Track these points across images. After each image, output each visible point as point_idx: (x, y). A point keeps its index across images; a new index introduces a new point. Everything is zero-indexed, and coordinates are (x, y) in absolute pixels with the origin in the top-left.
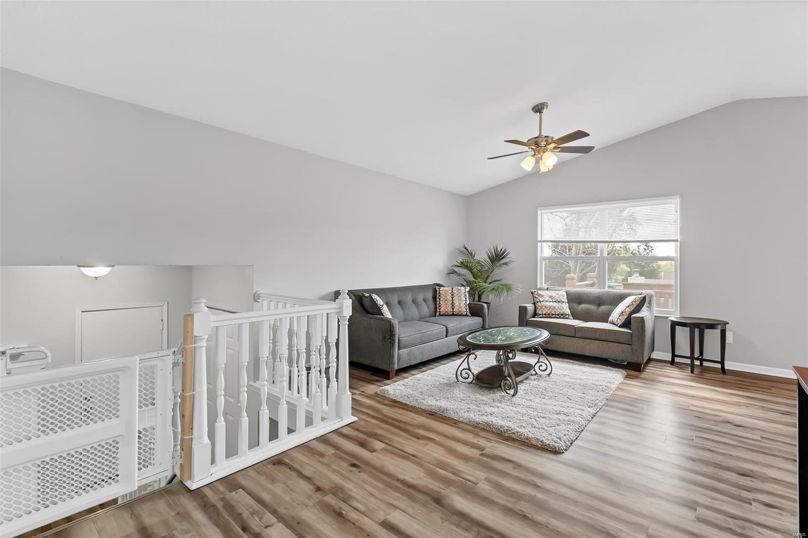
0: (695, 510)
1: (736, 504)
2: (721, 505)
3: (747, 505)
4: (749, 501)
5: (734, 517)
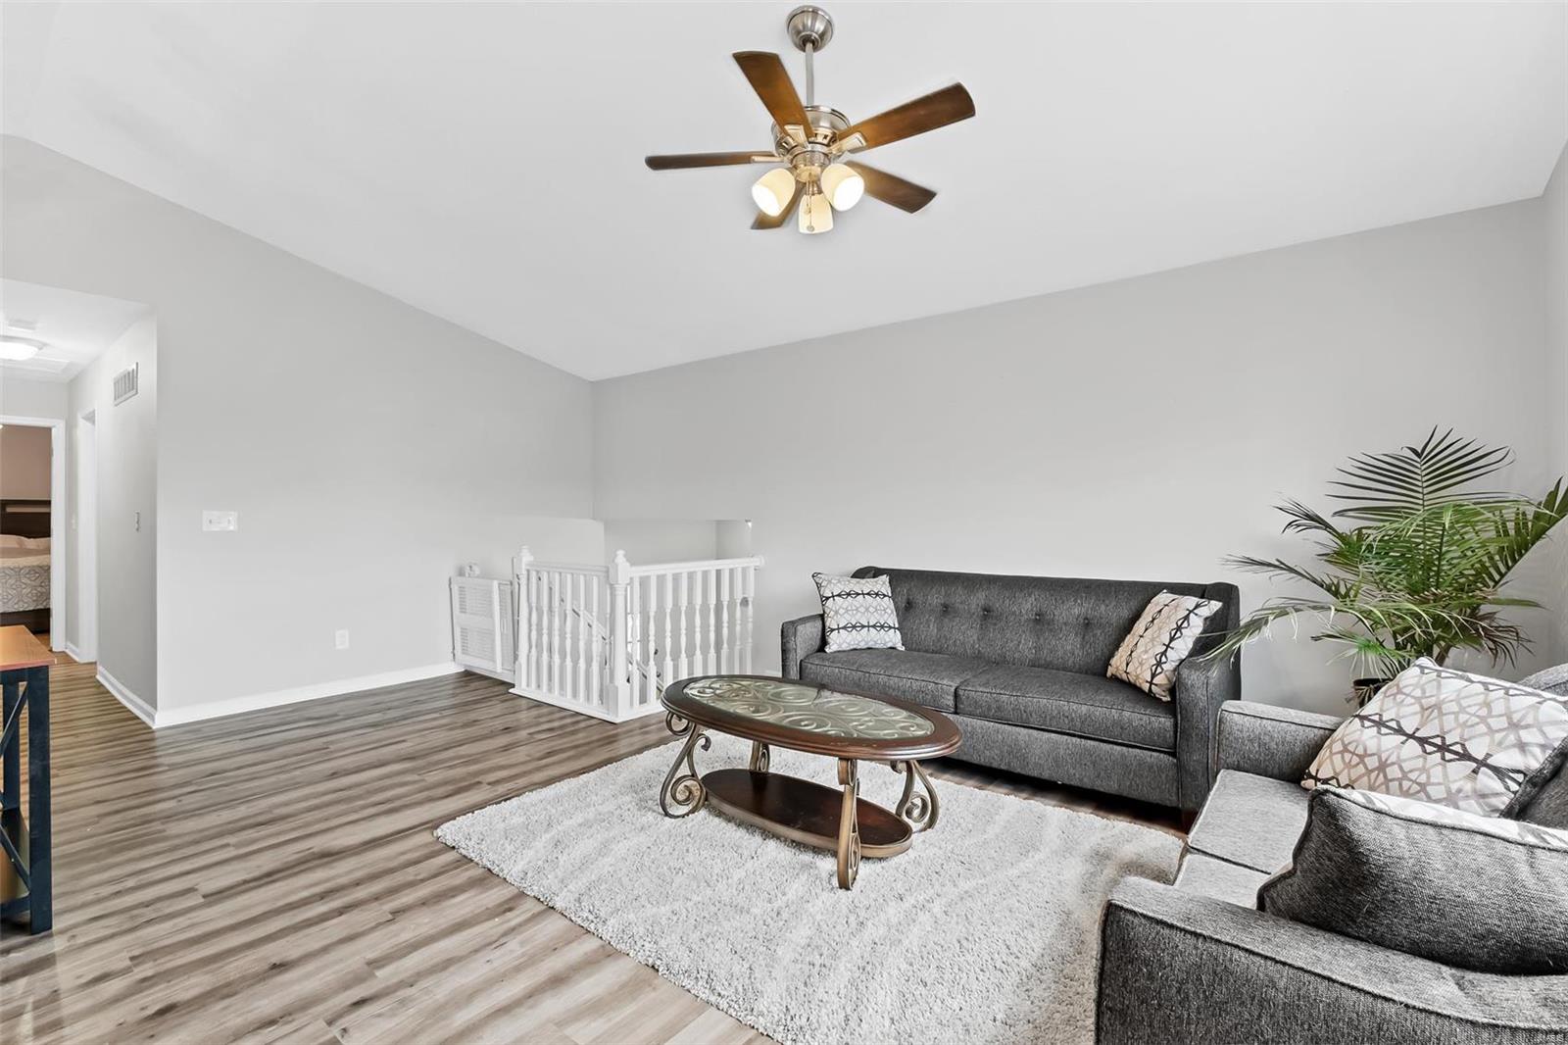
0: (204, 897)
1: (157, 942)
2: (175, 925)
3: (136, 953)
4: (136, 962)
5: (149, 922)
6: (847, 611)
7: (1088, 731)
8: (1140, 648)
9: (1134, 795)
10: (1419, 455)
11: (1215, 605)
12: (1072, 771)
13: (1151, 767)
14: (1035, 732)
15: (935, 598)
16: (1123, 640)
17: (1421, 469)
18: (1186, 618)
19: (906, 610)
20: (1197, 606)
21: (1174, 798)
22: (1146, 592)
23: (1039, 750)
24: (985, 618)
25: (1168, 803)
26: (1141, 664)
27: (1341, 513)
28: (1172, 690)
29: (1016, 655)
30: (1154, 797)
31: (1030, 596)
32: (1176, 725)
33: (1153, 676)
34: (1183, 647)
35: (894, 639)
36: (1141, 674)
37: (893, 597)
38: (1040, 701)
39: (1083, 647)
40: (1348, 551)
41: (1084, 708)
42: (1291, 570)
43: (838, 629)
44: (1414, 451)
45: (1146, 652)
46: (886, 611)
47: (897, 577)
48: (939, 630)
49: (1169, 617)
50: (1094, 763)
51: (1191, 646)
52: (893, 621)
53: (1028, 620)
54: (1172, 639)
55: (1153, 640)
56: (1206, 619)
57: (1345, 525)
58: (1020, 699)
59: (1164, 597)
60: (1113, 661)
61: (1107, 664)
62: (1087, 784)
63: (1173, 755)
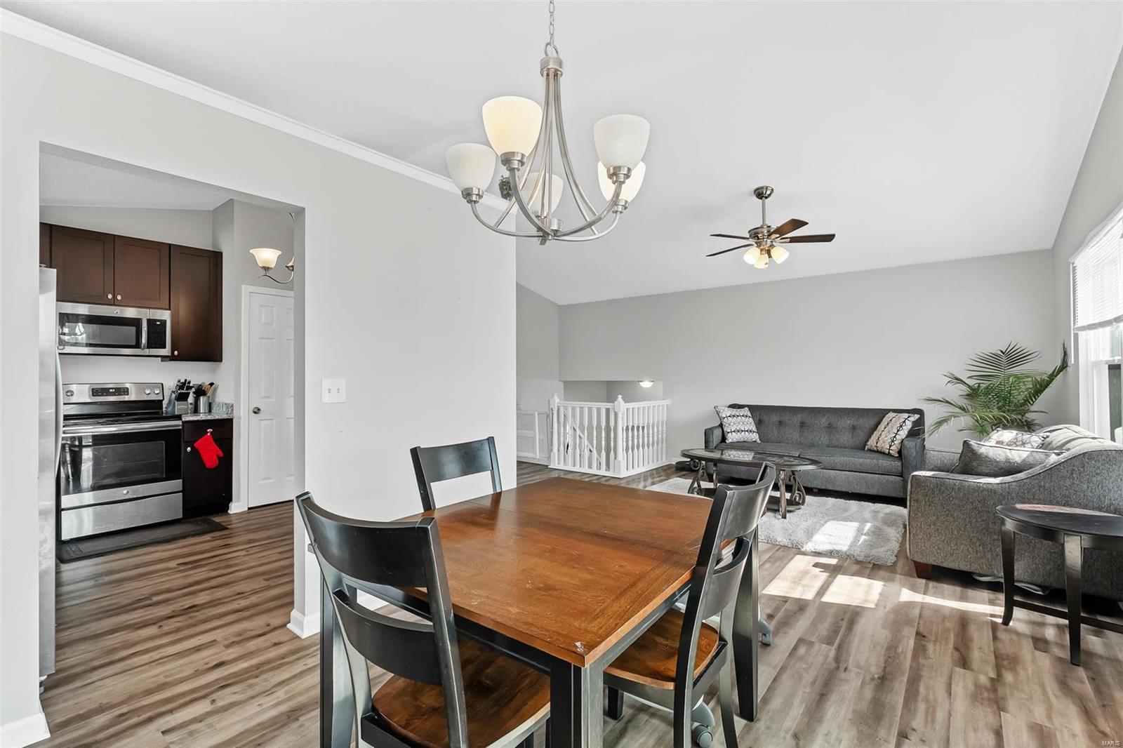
6: (734, 424)
7: (863, 470)
8: (883, 436)
9: (884, 494)
10: (1004, 354)
11: (917, 416)
12: (856, 487)
13: (892, 481)
14: (838, 472)
15: (775, 418)
16: (873, 434)
17: (1004, 358)
18: (904, 422)
19: (759, 423)
20: (909, 417)
21: (902, 494)
22: (882, 413)
23: (841, 480)
24: (801, 426)
25: (899, 496)
26: (884, 442)
27: (970, 377)
28: (900, 452)
29: (820, 443)
30: (893, 494)
31: (824, 415)
32: (902, 464)
33: (890, 446)
34: (903, 434)
35: (755, 437)
36: (884, 446)
37: (753, 418)
38: (839, 459)
39: (852, 438)
40: (973, 394)
41: (861, 460)
42: (948, 402)
43: (731, 432)
44: (1002, 352)
45: (886, 437)
46: (750, 424)
47: (753, 409)
48: (778, 432)
49: (896, 422)
50: (866, 482)
51: (906, 433)
52: (754, 429)
53: (824, 427)
54: (898, 431)
55: (889, 432)
56: (913, 422)
57: (971, 382)
58: (831, 458)
59: (891, 415)
60: (869, 443)
61: (866, 444)
62: (863, 491)
63: (901, 476)
